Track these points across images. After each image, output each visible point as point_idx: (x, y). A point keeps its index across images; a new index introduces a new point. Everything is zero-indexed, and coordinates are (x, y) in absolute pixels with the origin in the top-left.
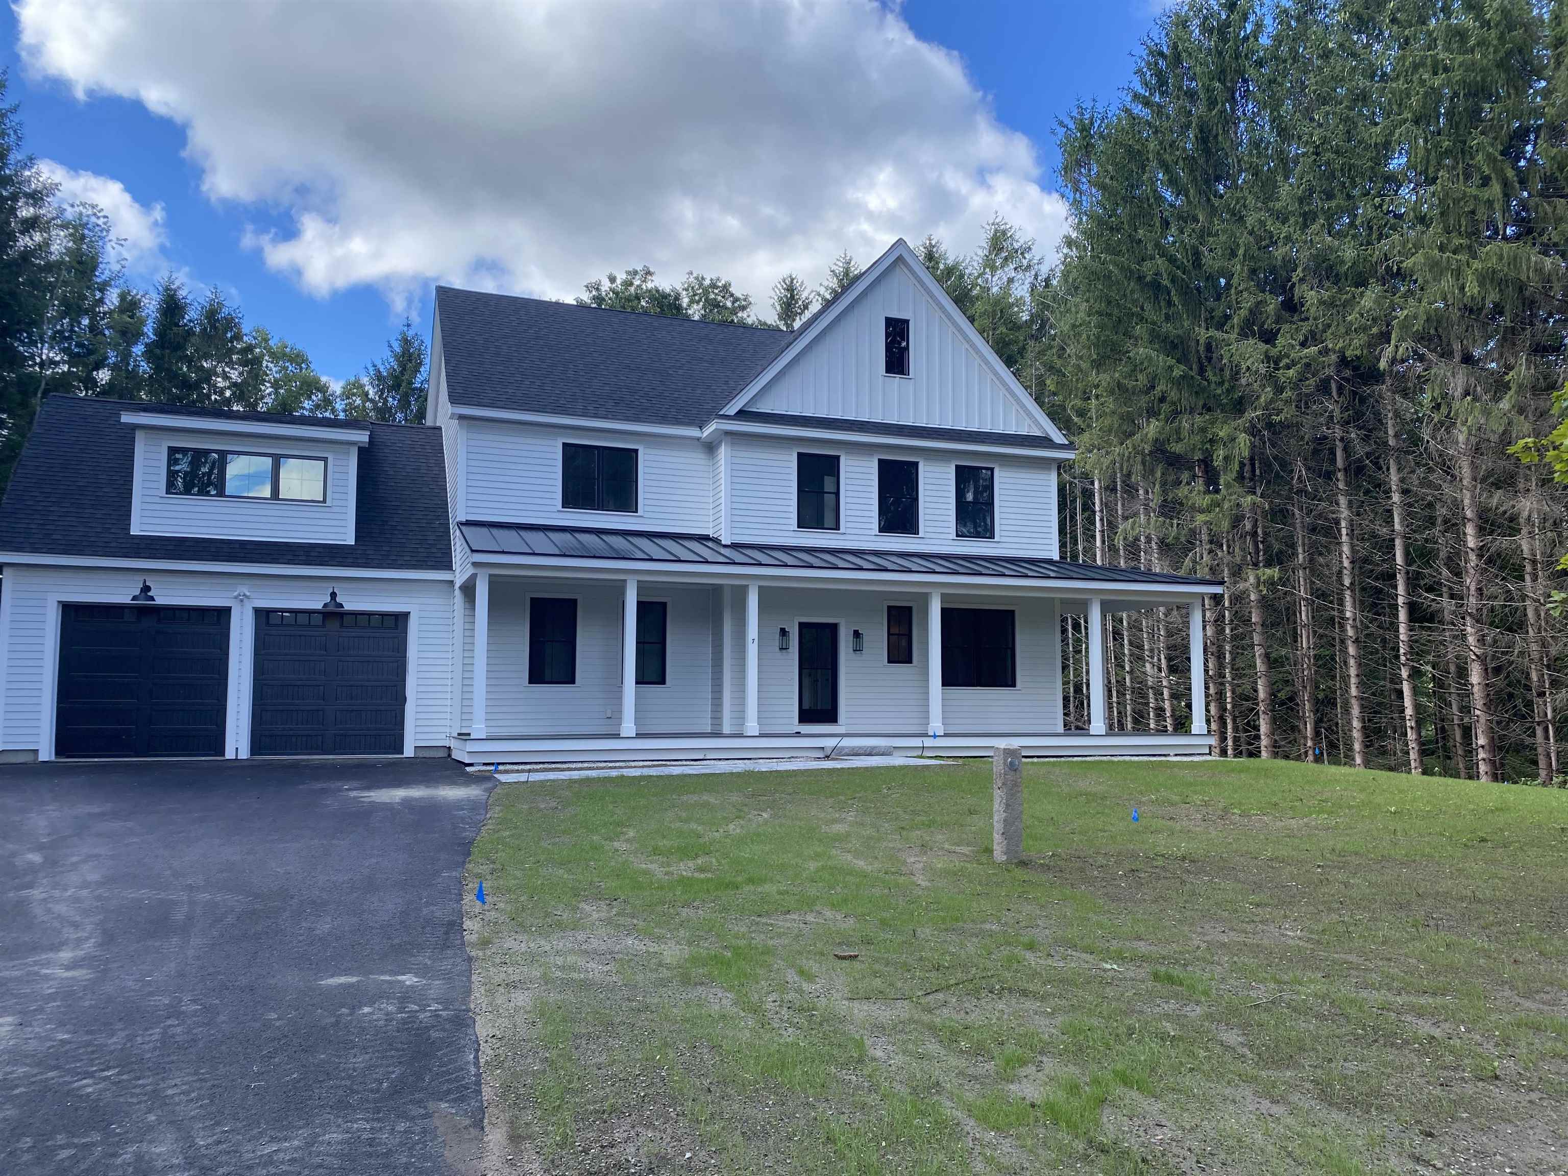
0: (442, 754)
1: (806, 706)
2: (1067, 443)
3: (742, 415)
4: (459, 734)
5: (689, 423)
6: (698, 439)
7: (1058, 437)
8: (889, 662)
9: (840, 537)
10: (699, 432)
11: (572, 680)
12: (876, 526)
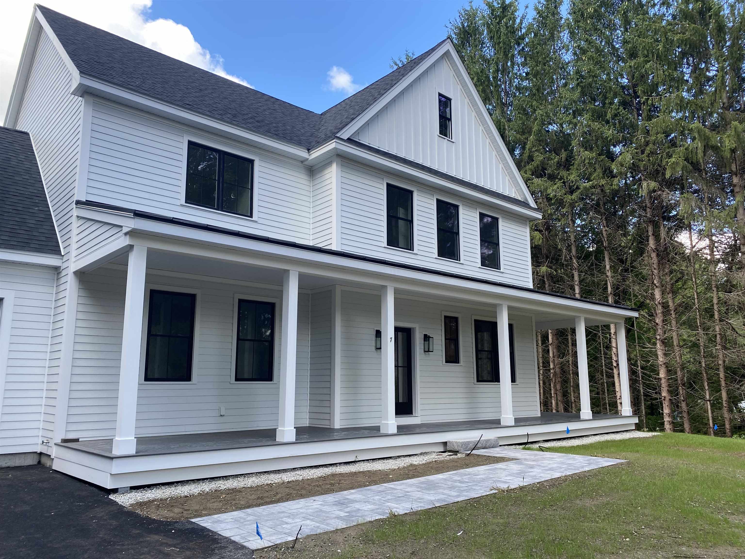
0: (30, 461)
2: (536, 207)
3: (350, 140)
4: (65, 441)
5: (299, 143)
7: (533, 204)
8: (446, 362)
9: (413, 256)
10: (307, 154)
11: (187, 377)
12: (436, 251)
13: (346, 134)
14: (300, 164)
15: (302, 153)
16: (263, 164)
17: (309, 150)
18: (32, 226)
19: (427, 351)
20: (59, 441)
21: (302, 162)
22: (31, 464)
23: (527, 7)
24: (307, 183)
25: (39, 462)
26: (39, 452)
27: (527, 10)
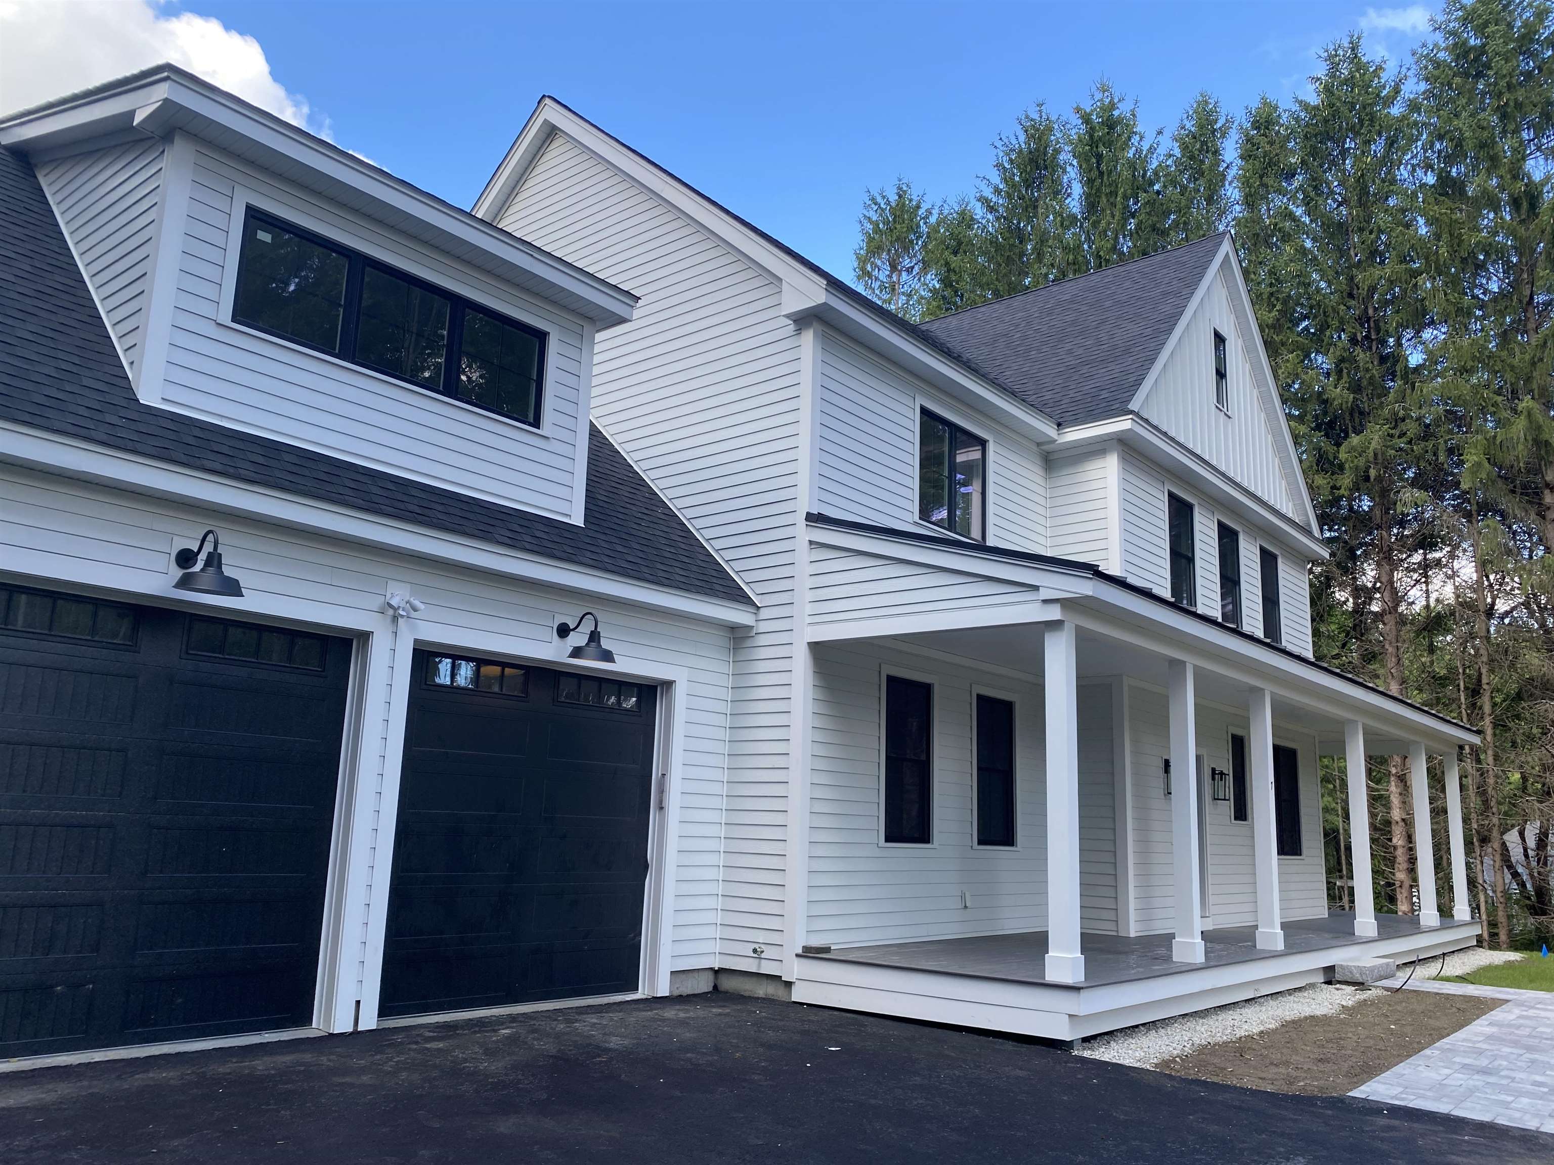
5: (1039, 408)
7: (1316, 529)
8: (1235, 818)
10: (1055, 432)
14: (1035, 448)
15: (1051, 431)
16: (1000, 450)
17: (1059, 425)
20: (800, 951)
21: (1038, 444)
22: (706, 991)
23: (1160, 133)
24: (1040, 481)
25: (715, 987)
26: (716, 969)
27: (1160, 138)
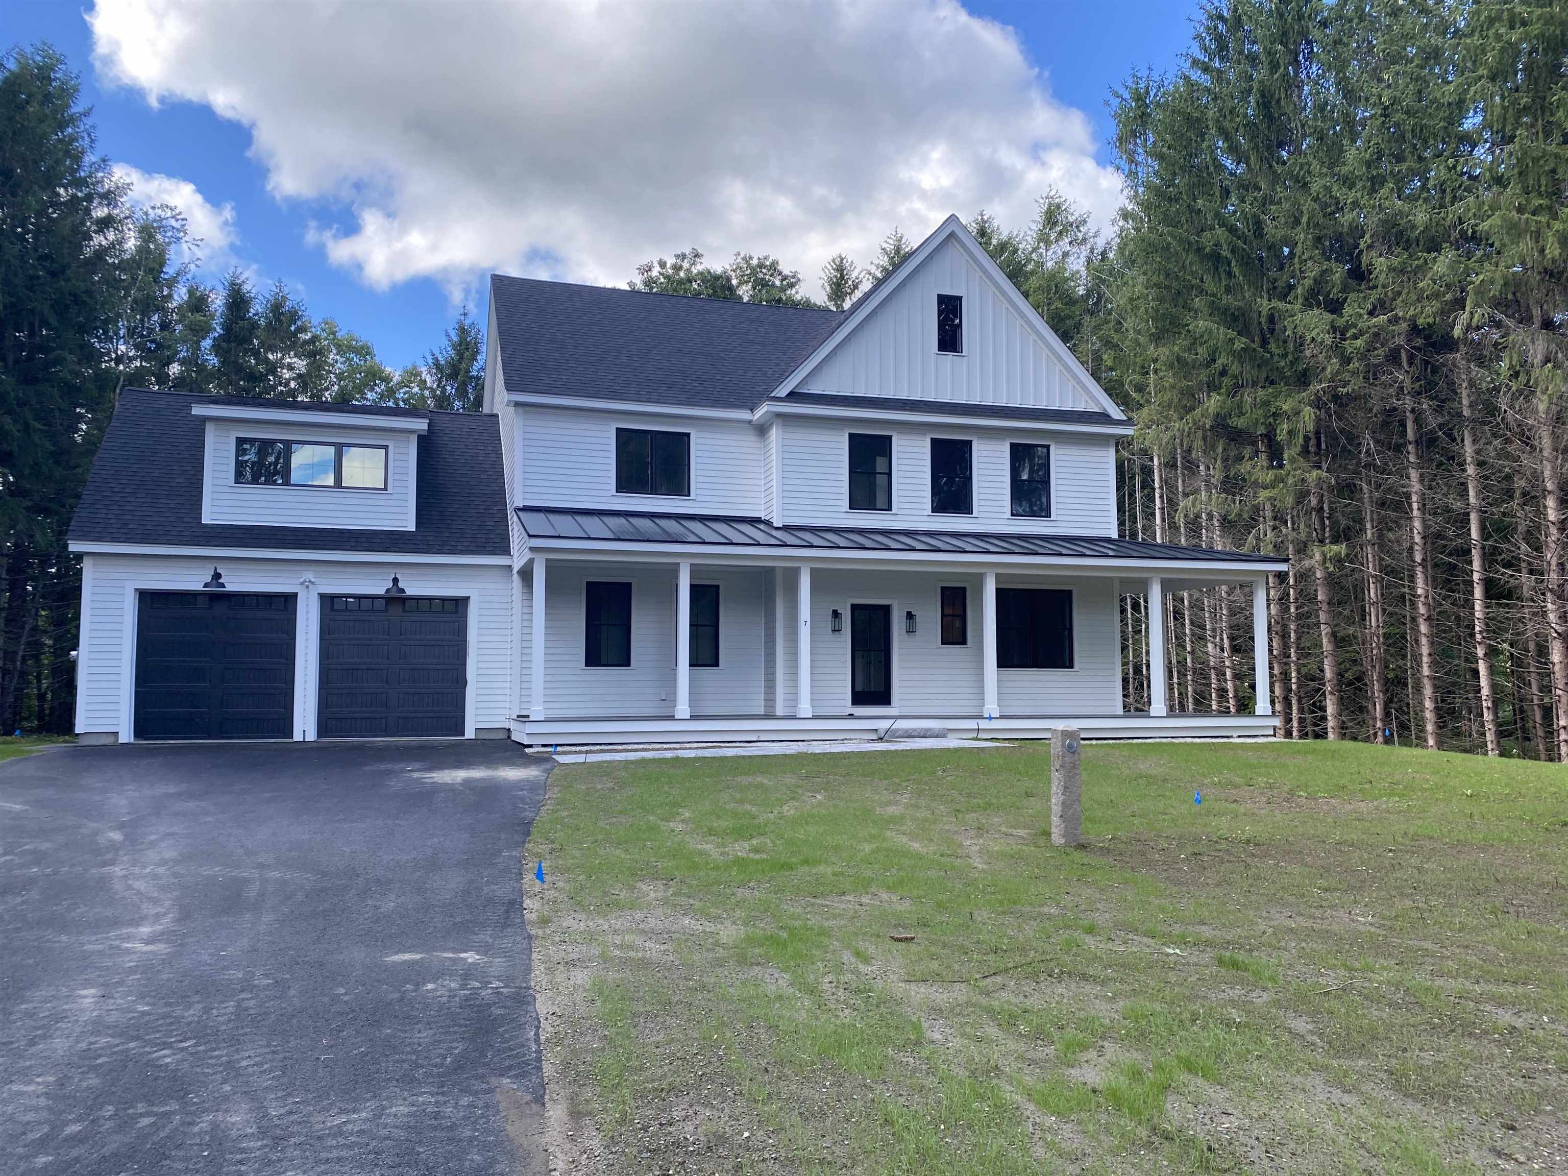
0: (502, 735)
1: (859, 688)
2: (1125, 418)
3: (793, 396)
4: (518, 716)
5: (741, 406)
6: (750, 422)
7: (1116, 413)
8: (943, 643)
9: (892, 518)
10: (752, 415)
11: (627, 663)
12: (928, 506)
13: (782, 391)
14: (745, 426)
15: (745, 415)
17: (751, 410)
18: (490, 528)
19: (911, 631)
20: (515, 717)
21: (751, 424)
